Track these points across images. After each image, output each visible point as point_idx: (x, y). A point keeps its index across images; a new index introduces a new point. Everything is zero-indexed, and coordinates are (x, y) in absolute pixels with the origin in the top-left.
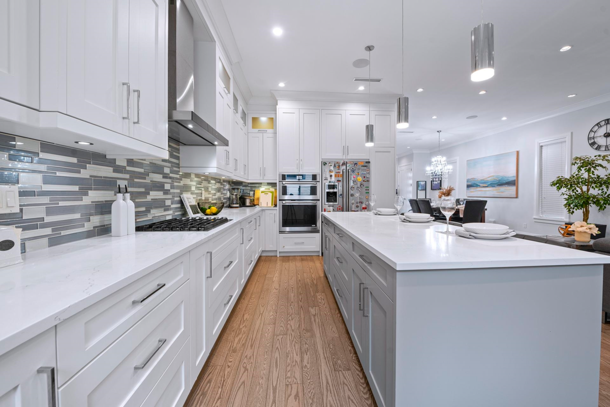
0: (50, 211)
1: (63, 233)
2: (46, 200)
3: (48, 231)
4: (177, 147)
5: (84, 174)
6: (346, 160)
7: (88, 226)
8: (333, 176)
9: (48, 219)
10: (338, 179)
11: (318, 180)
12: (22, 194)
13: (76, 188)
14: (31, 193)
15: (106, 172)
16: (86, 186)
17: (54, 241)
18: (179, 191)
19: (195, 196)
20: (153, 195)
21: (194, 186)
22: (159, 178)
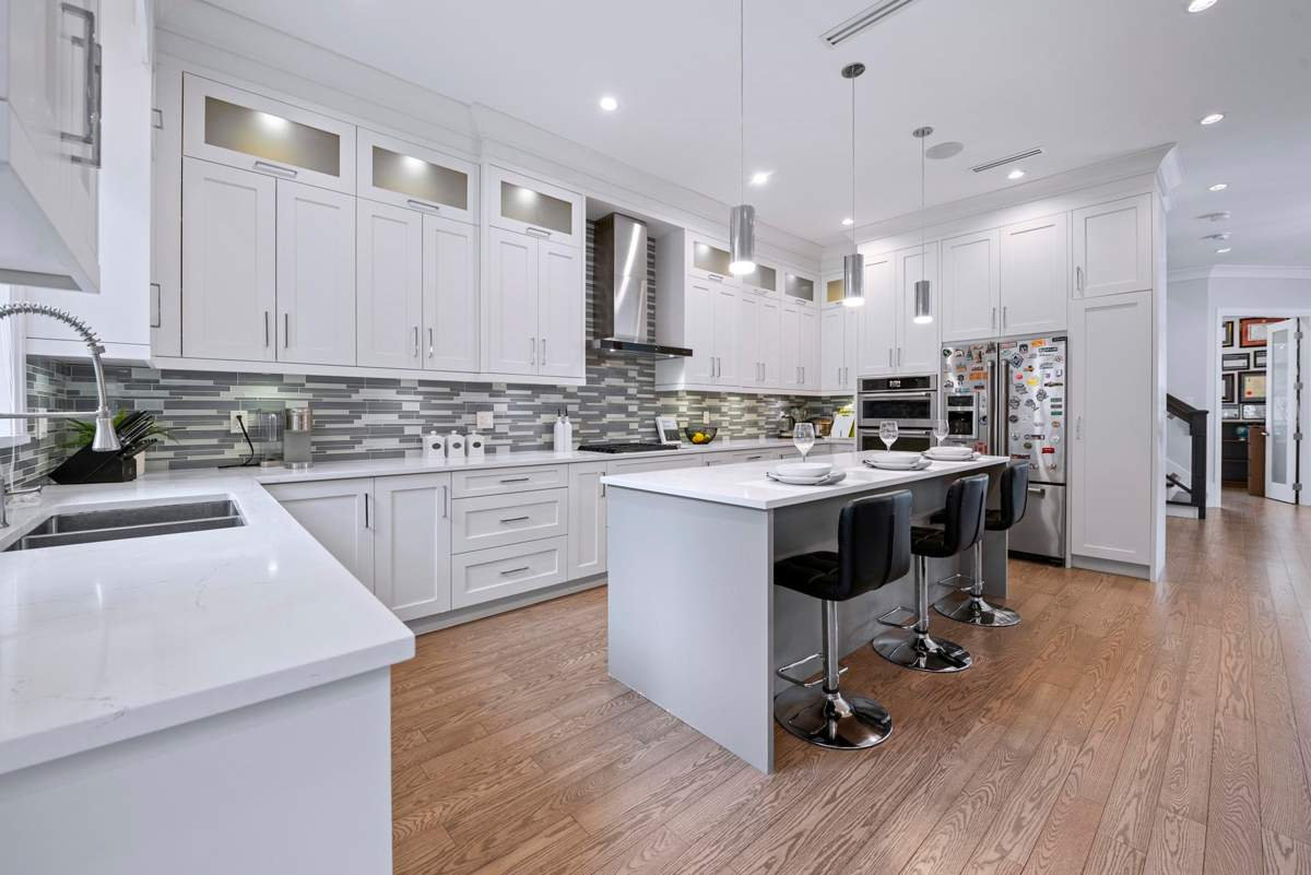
0: (511, 429)
1: (521, 444)
2: (509, 421)
3: (510, 441)
4: (651, 363)
5: (538, 402)
6: (996, 341)
7: (539, 442)
8: (966, 378)
9: (510, 434)
10: (977, 383)
11: (932, 387)
12: (495, 417)
13: (531, 413)
14: (500, 417)
15: (556, 399)
16: (538, 411)
17: (514, 449)
18: (653, 413)
19: (688, 419)
20: (610, 417)
21: (683, 406)
22: (620, 400)
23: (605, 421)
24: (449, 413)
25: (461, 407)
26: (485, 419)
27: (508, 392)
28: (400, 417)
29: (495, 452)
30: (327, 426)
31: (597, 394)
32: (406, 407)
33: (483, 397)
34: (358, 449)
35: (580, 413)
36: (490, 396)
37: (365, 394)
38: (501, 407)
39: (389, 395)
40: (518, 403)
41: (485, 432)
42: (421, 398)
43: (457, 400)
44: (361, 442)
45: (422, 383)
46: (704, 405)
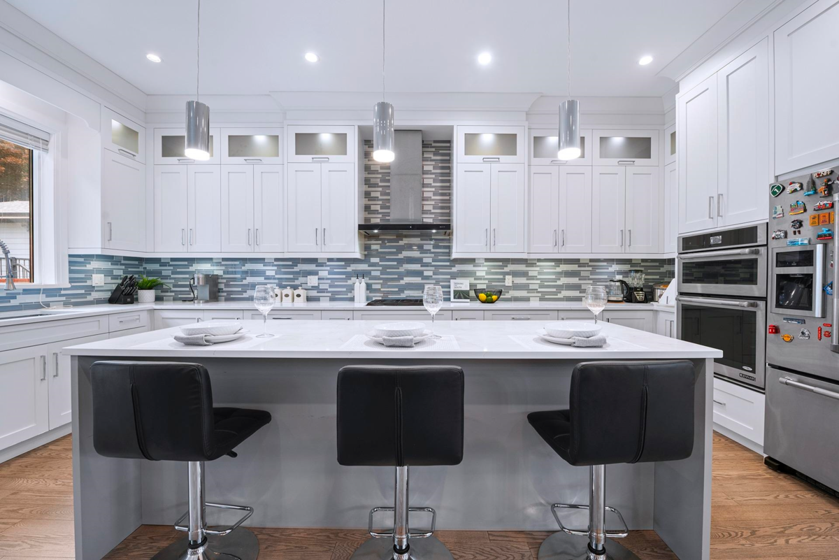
0: (330, 286)
1: (336, 296)
2: (329, 281)
3: (330, 294)
5: (349, 269)
7: (346, 296)
9: (329, 290)
11: (761, 240)
12: (319, 279)
13: (344, 276)
14: (323, 279)
15: (362, 267)
16: (350, 275)
17: (332, 299)
18: (449, 277)
19: (487, 282)
20: (407, 280)
21: (481, 271)
22: (417, 267)
23: (402, 282)
24: (291, 276)
25: (298, 273)
26: (313, 281)
27: (328, 263)
28: (265, 279)
29: (319, 301)
30: (231, 283)
31: (396, 263)
32: (268, 273)
33: (312, 267)
34: (245, 295)
35: (381, 276)
36: (316, 266)
37: (248, 266)
38: (324, 273)
39: (260, 267)
40: (335, 270)
41: (314, 288)
42: (275, 268)
43: (296, 269)
44: (246, 292)
45: (277, 260)
46: (506, 270)
